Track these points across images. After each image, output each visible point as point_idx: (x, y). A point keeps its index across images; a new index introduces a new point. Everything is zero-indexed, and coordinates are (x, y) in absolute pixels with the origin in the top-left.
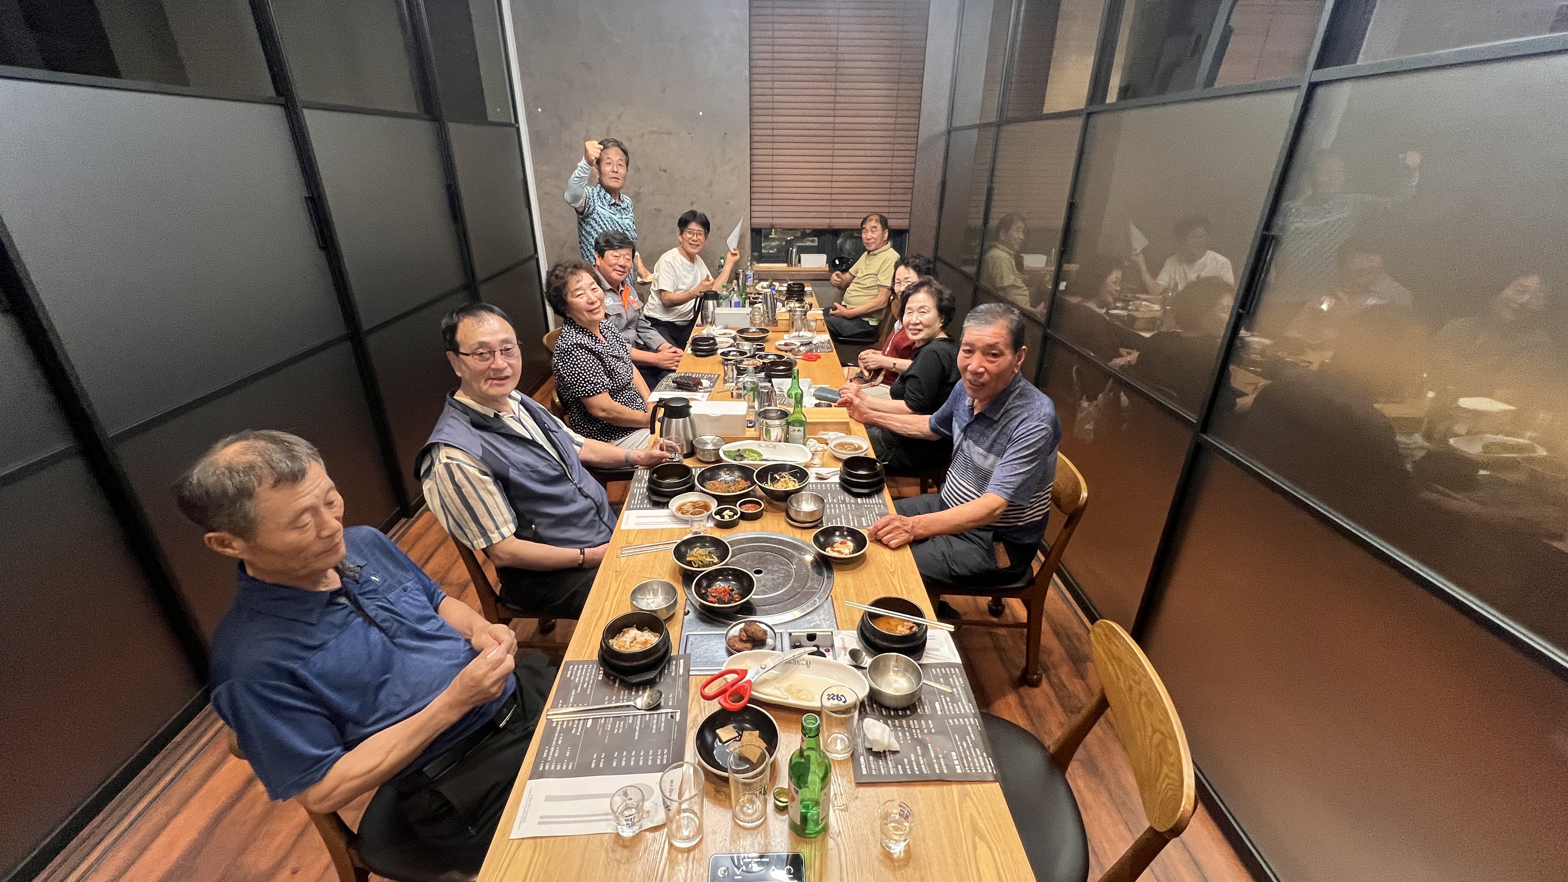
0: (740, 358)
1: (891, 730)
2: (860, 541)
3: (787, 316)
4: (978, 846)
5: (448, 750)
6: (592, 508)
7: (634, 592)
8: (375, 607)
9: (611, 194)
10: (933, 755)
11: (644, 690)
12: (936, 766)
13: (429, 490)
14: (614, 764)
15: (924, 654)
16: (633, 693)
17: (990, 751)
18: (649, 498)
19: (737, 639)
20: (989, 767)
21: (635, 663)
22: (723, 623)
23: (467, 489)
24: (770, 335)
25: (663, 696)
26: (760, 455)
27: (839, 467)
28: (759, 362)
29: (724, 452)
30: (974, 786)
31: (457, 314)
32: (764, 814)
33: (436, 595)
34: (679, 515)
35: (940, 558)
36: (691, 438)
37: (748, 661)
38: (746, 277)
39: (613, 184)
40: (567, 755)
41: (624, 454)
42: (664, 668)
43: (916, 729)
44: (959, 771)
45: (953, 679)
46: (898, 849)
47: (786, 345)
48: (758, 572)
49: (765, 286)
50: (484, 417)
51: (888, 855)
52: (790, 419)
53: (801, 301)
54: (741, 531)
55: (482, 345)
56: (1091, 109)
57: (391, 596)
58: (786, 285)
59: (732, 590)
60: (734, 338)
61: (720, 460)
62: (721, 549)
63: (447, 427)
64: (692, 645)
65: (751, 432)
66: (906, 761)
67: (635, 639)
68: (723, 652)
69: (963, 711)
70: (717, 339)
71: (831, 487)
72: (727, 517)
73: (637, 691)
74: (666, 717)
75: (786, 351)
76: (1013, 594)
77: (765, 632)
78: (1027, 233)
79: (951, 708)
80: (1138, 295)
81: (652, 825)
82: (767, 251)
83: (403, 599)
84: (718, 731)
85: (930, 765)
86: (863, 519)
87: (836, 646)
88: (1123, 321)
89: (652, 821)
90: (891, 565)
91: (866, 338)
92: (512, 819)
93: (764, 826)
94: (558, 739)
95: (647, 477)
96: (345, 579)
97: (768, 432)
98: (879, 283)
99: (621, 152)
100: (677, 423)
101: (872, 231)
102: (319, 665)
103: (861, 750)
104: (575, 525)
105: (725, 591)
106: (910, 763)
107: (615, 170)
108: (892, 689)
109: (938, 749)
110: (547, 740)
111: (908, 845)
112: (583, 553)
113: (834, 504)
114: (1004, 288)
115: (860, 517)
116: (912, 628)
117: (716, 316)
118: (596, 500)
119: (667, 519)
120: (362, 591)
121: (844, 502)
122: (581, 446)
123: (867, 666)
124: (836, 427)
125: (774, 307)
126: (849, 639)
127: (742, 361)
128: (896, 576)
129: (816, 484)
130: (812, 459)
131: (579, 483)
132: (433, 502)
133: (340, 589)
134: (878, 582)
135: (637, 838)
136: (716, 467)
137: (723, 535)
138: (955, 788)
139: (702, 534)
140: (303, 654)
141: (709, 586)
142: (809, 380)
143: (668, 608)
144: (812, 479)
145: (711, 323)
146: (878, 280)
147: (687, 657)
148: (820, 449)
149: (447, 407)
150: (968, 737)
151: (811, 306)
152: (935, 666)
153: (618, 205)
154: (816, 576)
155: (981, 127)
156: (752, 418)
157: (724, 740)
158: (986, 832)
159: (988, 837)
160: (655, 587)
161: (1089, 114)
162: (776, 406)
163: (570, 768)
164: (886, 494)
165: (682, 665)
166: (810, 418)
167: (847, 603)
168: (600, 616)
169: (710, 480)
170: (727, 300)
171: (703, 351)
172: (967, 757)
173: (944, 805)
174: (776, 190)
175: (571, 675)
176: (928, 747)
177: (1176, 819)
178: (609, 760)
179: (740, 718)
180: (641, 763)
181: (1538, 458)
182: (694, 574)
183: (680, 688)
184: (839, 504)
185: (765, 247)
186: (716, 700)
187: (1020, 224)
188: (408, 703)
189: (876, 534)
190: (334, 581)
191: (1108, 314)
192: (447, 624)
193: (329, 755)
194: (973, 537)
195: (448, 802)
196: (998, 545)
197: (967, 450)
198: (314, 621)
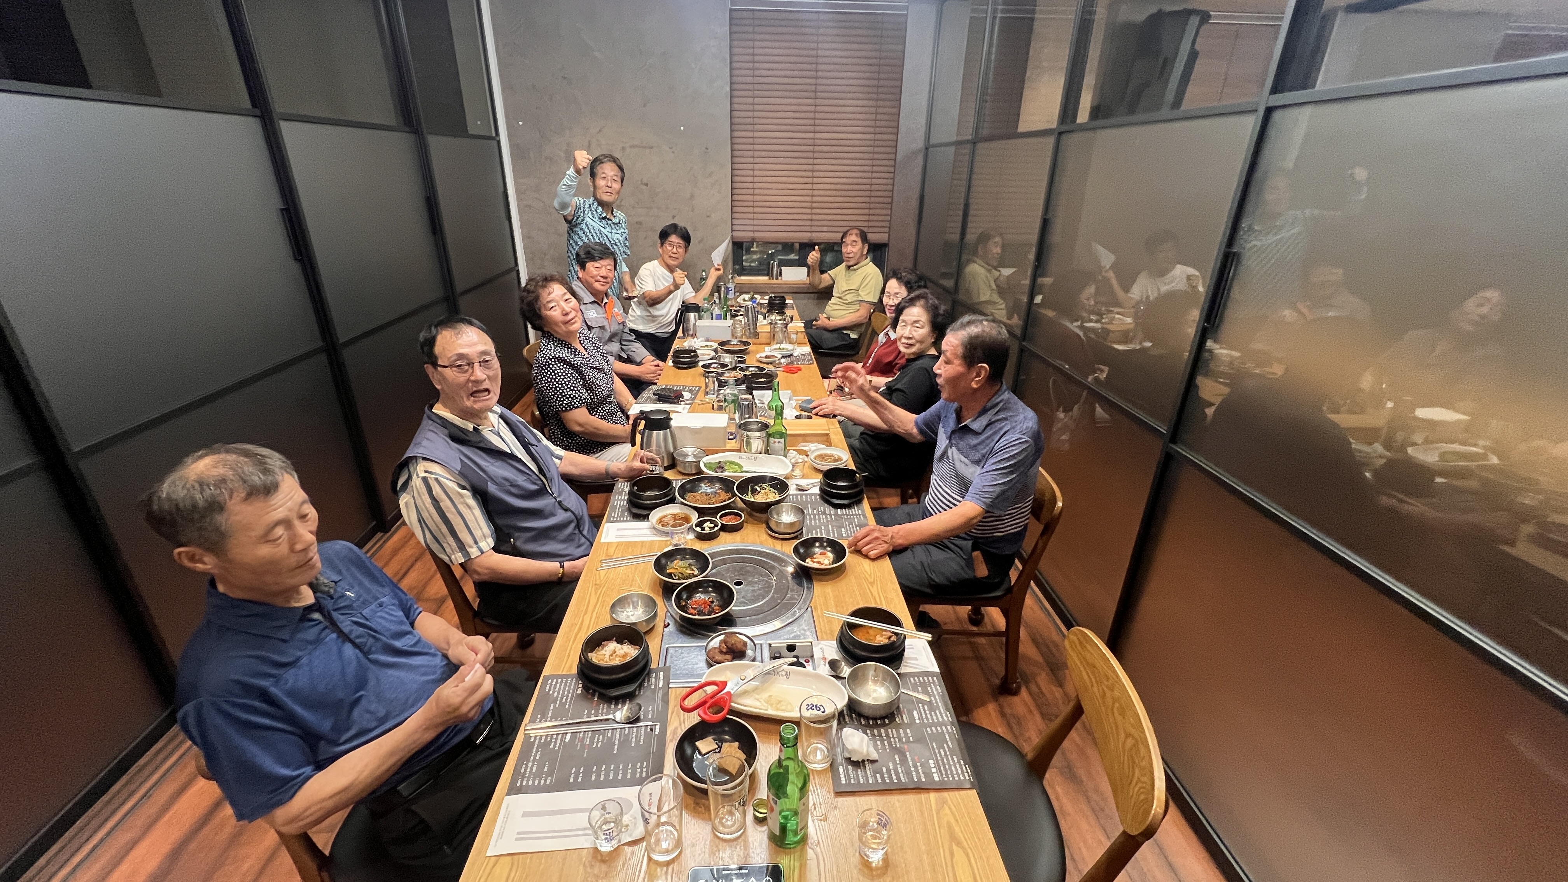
0: (721, 370)
1: (870, 739)
2: (839, 552)
3: (768, 329)
4: (955, 853)
5: (421, 769)
6: (571, 522)
7: (613, 606)
8: (349, 623)
9: (602, 206)
10: (911, 764)
11: (624, 703)
12: (914, 774)
13: (406, 503)
14: (593, 778)
15: (903, 663)
16: (613, 706)
17: (968, 760)
18: (629, 510)
19: (717, 651)
20: (967, 775)
21: (614, 677)
22: (701, 634)
23: (445, 504)
24: (751, 347)
25: (643, 709)
26: (741, 467)
27: (818, 479)
28: (740, 374)
29: (705, 464)
30: (952, 793)
31: (436, 327)
32: (743, 825)
33: (412, 610)
34: (660, 527)
35: (919, 567)
36: (672, 450)
37: (728, 673)
38: (727, 290)
39: (606, 198)
40: (546, 769)
41: (604, 466)
42: (644, 681)
43: (894, 738)
44: (937, 779)
45: (931, 688)
46: (876, 858)
47: (767, 357)
48: (738, 584)
49: (747, 299)
50: (463, 430)
51: (866, 864)
52: (771, 431)
53: (782, 313)
54: (721, 543)
55: (461, 356)
56: (1064, 128)
57: (366, 612)
58: (767, 297)
59: (712, 602)
60: (716, 351)
61: (701, 472)
62: (701, 561)
63: (425, 441)
64: (672, 657)
65: (732, 444)
66: (884, 770)
67: (615, 652)
68: (703, 664)
69: (940, 719)
70: (699, 352)
71: (811, 499)
72: (707, 529)
73: (616, 704)
74: (646, 730)
75: (768, 364)
76: (992, 602)
77: (745, 644)
78: (1004, 247)
79: (929, 716)
81: (631, 839)
82: (749, 264)
83: (379, 614)
84: (697, 743)
85: (908, 773)
86: (843, 530)
87: (815, 656)
88: (1096, 334)
89: (630, 835)
90: (870, 576)
91: (845, 349)
92: (489, 835)
93: (743, 838)
94: (536, 754)
95: (627, 490)
96: (319, 595)
97: (748, 444)
98: (860, 298)
99: (617, 168)
100: (658, 436)
101: (852, 245)
102: (290, 683)
103: (840, 759)
104: (553, 538)
105: (705, 603)
106: (889, 771)
107: (609, 184)
109: (916, 758)
110: (524, 756)
111: (886, 854)
112: (562, 567)
113: (814, 515)
114: (979, 302)
115: (840, 527)
116: (890, 637)
117: (698, 328)
118: (576, 513)
119: (648, 532)
120: (336, 607)
121: (824, 513)
122: (561, 459)
123: (846, 675)
124: (820, 439)
125: (756, 320)
126: (829, 649)
127: (723, 373)
128: (875, 587)
129: (797, 495)
130: (793, 470)
131: (559, 496)
132: (409, 515)
133: (314, 605)
134: (858, 593)
135: (616, 851)
136: (697, 479)
137: (704, 547)
138: (933, 796)
139: (682, 546)
140: (274, 671)
141: (689, 598)
142: (789, 392)
143: (648, 621)
144: (792, 490)
145: (692, 335)
146: (859, 295)
147: (667, 670)
148: (800, 461)
149: (426, 423)
150: (945, 746)
151: (792, 318)
152: (913, 675)
153: (609, 219)
154: (796, 587)
155: (958, 143)
156: (733, 430)
157: (704, 752)
158: (963, 840)
159: (965, 843)
160: (635, 599)
161: (1060, 133)
162: (757, 418)
163: (548, 783)
164: (866, 504)
165: (662, 678)
166: (790, 430)
167: (828, 614)
168: (580, 629)
169: (690, 492)
170: (708, 313)
171: (683, 363)
172: (944, 765)
173: (922, 813)
174: (756, 204)
175: (550, 689)
176: (906, 756)
177: (1148, 823)
178: (587, 774)
179: (719, 730)
180: (620, 777)
181: (1490, 466)
182: (675, 586)
183: (660, 702)
184: (819, 515)
185: (747, 260)
186: (696, 712)
187: (997, 239)
188: (382, 721)
189: (856, 545)
190: (308, 597)
191: (1081, 327)
192: (423, 639)
193: (299, 775)
194: (952, 546)
195: (422, 821)
196: (977, 554)
197: (950, 457)
198: (286, 637)
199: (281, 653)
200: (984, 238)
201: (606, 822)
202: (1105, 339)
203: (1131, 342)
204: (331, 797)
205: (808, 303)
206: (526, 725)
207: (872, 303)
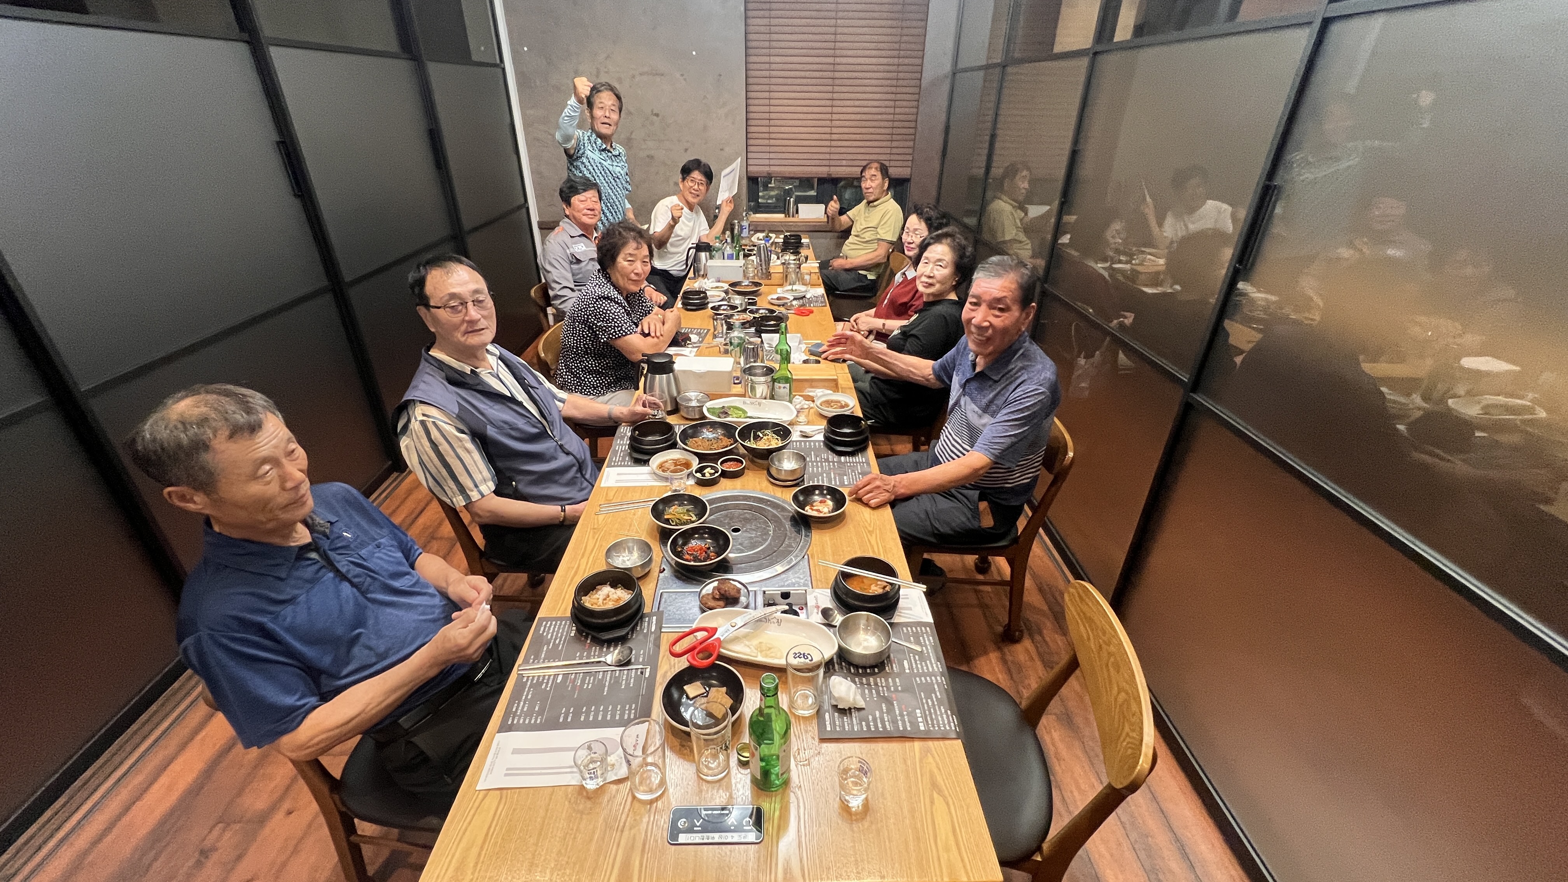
0: (731, 312)
1: (858, 688)
2: (839, 499)
3: (780, 269)
4: (936, 801)
5: (423, 703)
6: (573, 465)
7: (609, 550)
8: (346, 563)
9: (601, 138)
10: (897, 712)
11: (616, 646)
12: (900, 723)
13: (407, 446)
14: (582, 719)
15: (897, 613)
16: (605, 649)
17: (955, 709)
18: (630, 455)
19: (710, 597)
20: (952, 724)
21: (606, 621)
22: (695, 580)
23: (444, 447)
24: (763, 289)
25: (634, 652)
26: (744, 412)
27: (823, 425)
28: (749, 317)
29: (708, 409)
30: (936, 743)
31: (424, 266)
32: (728, 766)
33: (413, 551)
34: (660, 472)
35: (923, 516)
36: (675, 394)
37: (720, 619)
38: (741, 228)
39: (604, 130)
40: (537, 709)
41: (607, 410)
42: (636, 624)
43: (883, 687)
44: (922, 728)
45: (924, 638)
46: (856, 803)
47: (778, 299)
48: (736, 530)
49: (761, 237)
50: (462, 374)
51: (845, 808)
52: (776, 376)
53: (796, 253)
54: (722, 490)
55: (453, 296)
56: (1099, 48)
57: (363, 552)
58: (782, 236)
59: (709, 548)
60: (726, 292)
61: (704, 417)
62: (699, 507)
63: (422, 384)
64: (665, 602)
65: (738, 389)
66: (870, 717)
67: (608, 596)
68: (697, 610)
69: (931, 670)
70: (708, 293)
71: (815, 445)
72: (707, 475)
73: (608, 647)
74: (636, 673)
75: (779, 306)
76: (998, 552)
77: (739, 590)
78: (1033, 182)
79: (919, 666)
80: (1143, 249)
81: (616, 778)
82: (764, 201)
83: (376, 555)
84: (685, 687)
85: (894, 722)
86: (845, 477)
87: (809, 605)
88: (1124, 276)
89: (616, 775)
90: (870, 525)
91: (864, 292)
92: (480, 768)
93: (726, 779)
94: (528, 694)
95: (629, 434)
96: (316, 535)
97: (753, 389)
98: (879, 237)
99: (615, 97)
100: (661, 381)
101: (872, 180)
102: (288, 620)
103: (826, 706)
104: (555, 482)
105: (701, 549)
106: (875, 720)
107: (607, 115)
108: (861, 647)
109: (903, 707)
110: (516, 695)
111: (866, 799)
112: (564, 511)
113: (817, 462)
114: (1005, 242)
115: (841, 475)
116: (885, 587)
117: (709, 270)
118: (578, 457)
119: (648, 477)
120: (333, 547)
121: (827, 460)
122: (564, 402)
123: (838, 624)
124: (826, 384)
125: (768, 260)
126: (823, 597)
127: (732, 315)
128: (874, 535)
129: (800, 442)
130: (797, 416)
131: (560, 440)
133: (309, 544)
134: (856, 542)
135: (601, 790)
136: (700, 423)
137: (703, 493)
138: (917, 744)
139: (682, 492)
140: (272, 608)
141: (685, 544)
142: (799, 335)
143: (643, 566)
144: (795, 436)
145: (703, 276)
146: (878, 233)
147: (660, 615)
148: (806, 406)
149: (423, 364)
150: (933, 695)
151: (807, 258)
152: (907, 625)
153: (609, 151)
154: (794, 534)
155: (987, 67)
156: (738, 374)
157: (691, 696)
158: (944, 787)
159: (946, 792)
160: (630, 544)
161: (1096, 54)
162: (762, 361)
163: (538, 721)
164: (870, 452)
165: (654, 622)
166: (796, 375)
167: (822, 563)
168: (576, 573)
169: (692, 437)
170: (720, 252)
171: (693, 304)
172: (930, 713)
173: (905, 761)
174: (773, 136)
175: (544, 631)
176: (893, 705)
177: (1134, 776)
178: (577, 714)
179: (706, 675)
180: (609, 718)
181: (1537, 420)
182: (673, 531)
183: (651, 645)
184: (821, 462)
185: (763, 197)
186: (686, 656)
187: (1025, 173)
188: (382, 657)
189: (856, 493)
190: (302, 536)
191: (1110, 269)
192: (422, 580)
193: (304, 705)
194: (959, 496)
195: (422, 753)
196: (983, 505)
197: (963, 407)
198: (283, 575)
199: (279, 592)
200: (1011, 171)
201: (593, 761)
202: (1134, 282)
203: (1161, 285)
204: (337, 727)
205: (827, 241)
206: (519, 666)
207: (891, 243)
